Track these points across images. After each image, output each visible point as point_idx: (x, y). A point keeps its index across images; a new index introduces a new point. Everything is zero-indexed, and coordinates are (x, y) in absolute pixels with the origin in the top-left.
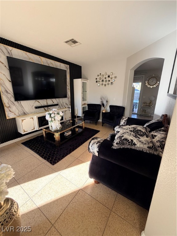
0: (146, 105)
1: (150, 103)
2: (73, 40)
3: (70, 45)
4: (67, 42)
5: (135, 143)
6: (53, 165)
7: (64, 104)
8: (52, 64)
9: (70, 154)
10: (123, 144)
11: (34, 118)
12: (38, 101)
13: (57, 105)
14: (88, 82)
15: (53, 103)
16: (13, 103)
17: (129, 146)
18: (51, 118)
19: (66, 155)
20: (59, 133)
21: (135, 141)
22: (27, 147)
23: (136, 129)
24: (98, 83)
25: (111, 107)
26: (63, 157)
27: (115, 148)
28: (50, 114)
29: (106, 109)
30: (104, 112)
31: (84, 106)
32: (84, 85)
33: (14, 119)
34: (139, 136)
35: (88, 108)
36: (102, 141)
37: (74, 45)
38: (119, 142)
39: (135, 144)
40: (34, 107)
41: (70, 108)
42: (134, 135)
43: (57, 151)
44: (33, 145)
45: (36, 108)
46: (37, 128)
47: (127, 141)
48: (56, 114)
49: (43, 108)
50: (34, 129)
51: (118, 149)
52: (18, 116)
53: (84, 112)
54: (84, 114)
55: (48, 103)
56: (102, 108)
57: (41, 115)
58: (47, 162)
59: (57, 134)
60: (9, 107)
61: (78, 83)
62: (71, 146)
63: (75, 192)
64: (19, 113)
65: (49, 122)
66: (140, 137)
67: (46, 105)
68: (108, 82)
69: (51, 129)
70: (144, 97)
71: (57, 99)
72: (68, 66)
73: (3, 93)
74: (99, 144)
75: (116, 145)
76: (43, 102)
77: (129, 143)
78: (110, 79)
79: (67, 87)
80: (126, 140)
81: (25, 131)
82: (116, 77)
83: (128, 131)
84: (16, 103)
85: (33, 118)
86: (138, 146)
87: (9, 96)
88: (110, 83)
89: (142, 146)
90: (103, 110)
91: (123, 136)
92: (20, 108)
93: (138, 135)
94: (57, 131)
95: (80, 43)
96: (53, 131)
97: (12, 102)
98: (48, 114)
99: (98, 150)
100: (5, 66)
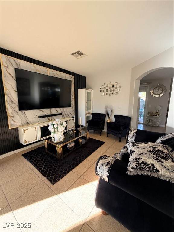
0: (152, 115)
1: (157, 112)
2: (79, 52)
3: (76, 57)
4: (73, 54)
5: (157, 169)
6: (53, 184)
7: (68, 113)
8: (58, 75)
9: (73, 170)
10: (141, 169)
11: (37, 127)
12: (42, 111)
13: (61, 114)
14: (92, 92)
15: (57, 112)
16: (17, 113)
17: (150, 172)
18: (53, 129)
19: (68, 172)
20: (62, 145)
21: (158, 166)
22: (27, 160)
23: (156, 149)
24: (102, 92)
25: (116, 116)
26: (65, 174)
27: (132, 174)
28: (53, 125)
29: (111, 118)
30: (109, 121)
31: (88, 115)
32: (88, 95)
33: (16, 130)
34: (162, 160)
35: (92, 117)
36: (112, 163)
37: (80, 57)
38: (135, 166)
39: (157, 171)
40: (37, 117)
41: (73, 117)
42: (155, 158)
43: (58, 166)
44: (34, 158)
45: (40, 117)
46: (39, 138)
47: (147, 166)
48: (59, 125)
49: (47, 118)
50: (36, 139)
51: (134, 175)
52: (21, 126)
53: (87, 122)
54: (88, 124)
55: (52, 112)
56: (107, 118)
57: (44, 125)
58: (47, 180)
59: (59, 146)
60: (13, 116)
61: (82, 92)
62: (74, 160)
63: (78, 227)
64: (23, 123)
65: (52, 133)
66: (164, 161)
67: (50, 114)
68: (112, 92)
69: (53, 141)
70: (150, 106)
71: (61, 109)
72: (74, 76)
73: (8, 103)
74: (109, 166)
75: (132, 170)
76: (47, 112)
77: (149, 168)
78: (114, 88)
79: (72, 97)
80: (145, 163)
81: (26, 142)
82: (120, 87)
83: (146, 151)
84: (20, 112)
85: (35, 128)
86: (163, 174)
87: (14, 105)
88: (114, 92)
89: (167, 174)
90: (108, 120)
91: (140, 159)
92: (23, 118)
93: (160, 159)
94: (59, 143)
95: (86, 55)
96: (55, 142)
97: (16, 111)
98: (51, 124)
99: (108, 175)
100: (13, 77)
